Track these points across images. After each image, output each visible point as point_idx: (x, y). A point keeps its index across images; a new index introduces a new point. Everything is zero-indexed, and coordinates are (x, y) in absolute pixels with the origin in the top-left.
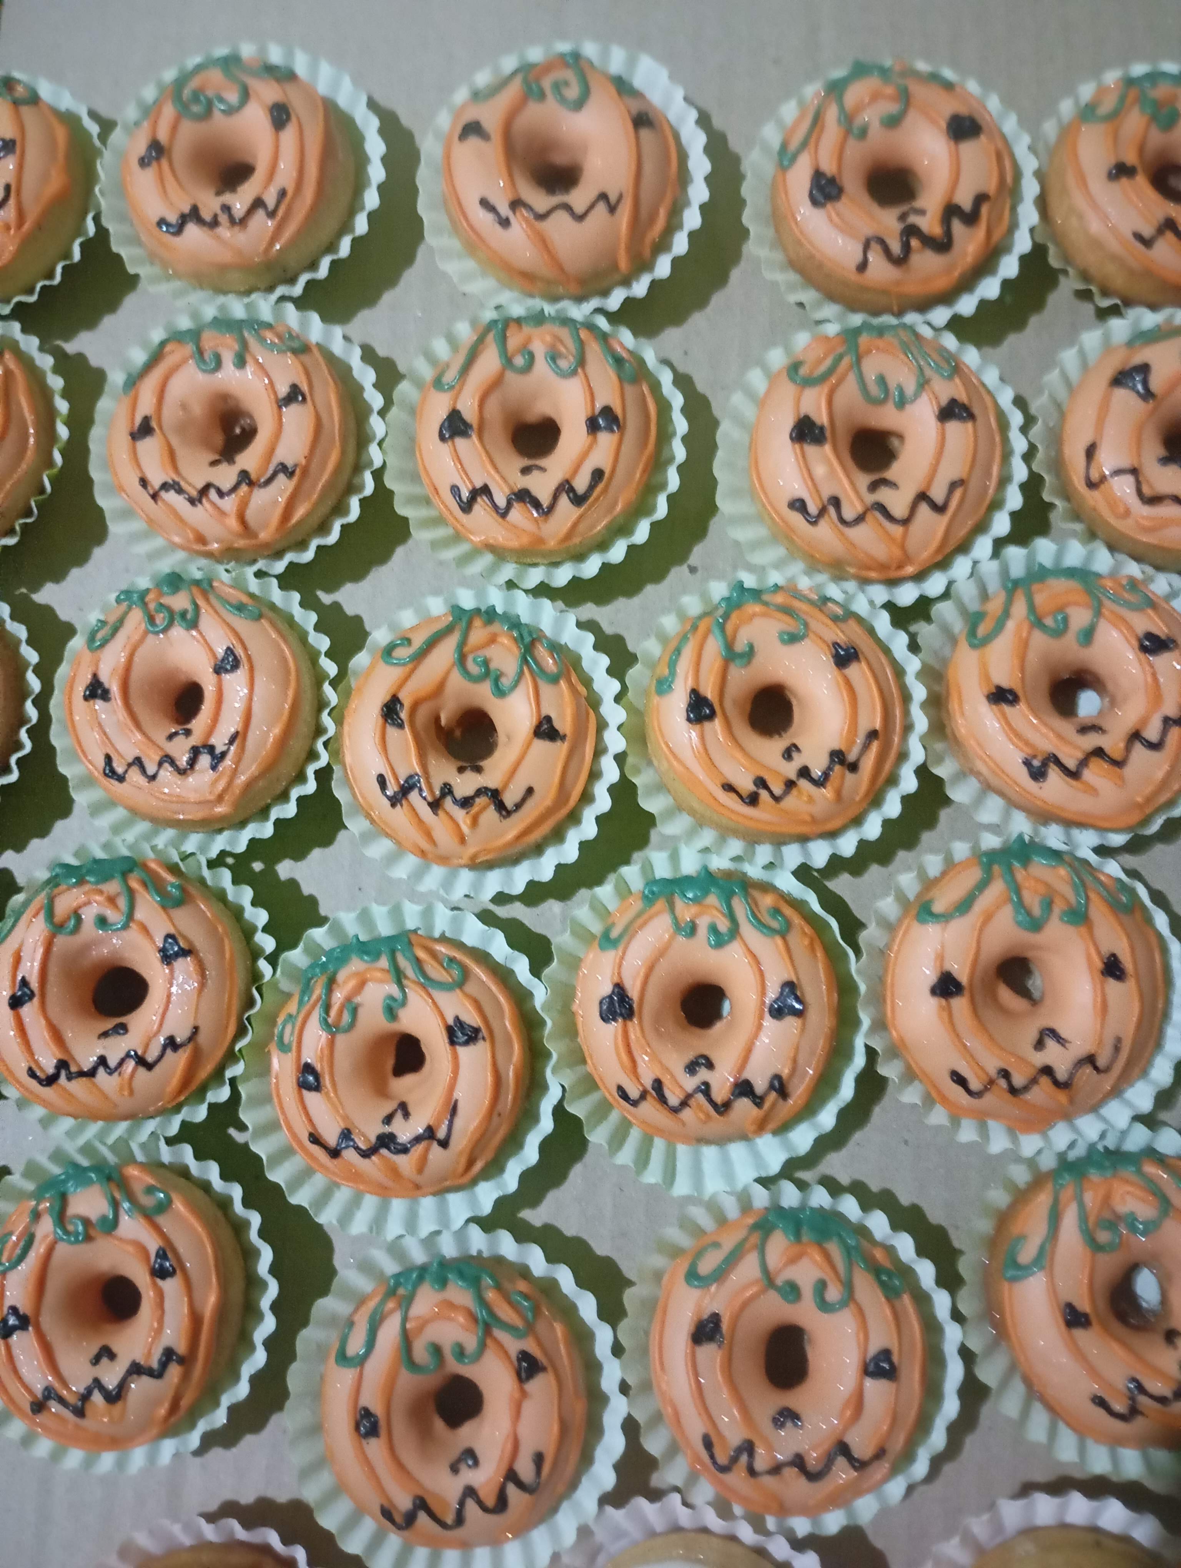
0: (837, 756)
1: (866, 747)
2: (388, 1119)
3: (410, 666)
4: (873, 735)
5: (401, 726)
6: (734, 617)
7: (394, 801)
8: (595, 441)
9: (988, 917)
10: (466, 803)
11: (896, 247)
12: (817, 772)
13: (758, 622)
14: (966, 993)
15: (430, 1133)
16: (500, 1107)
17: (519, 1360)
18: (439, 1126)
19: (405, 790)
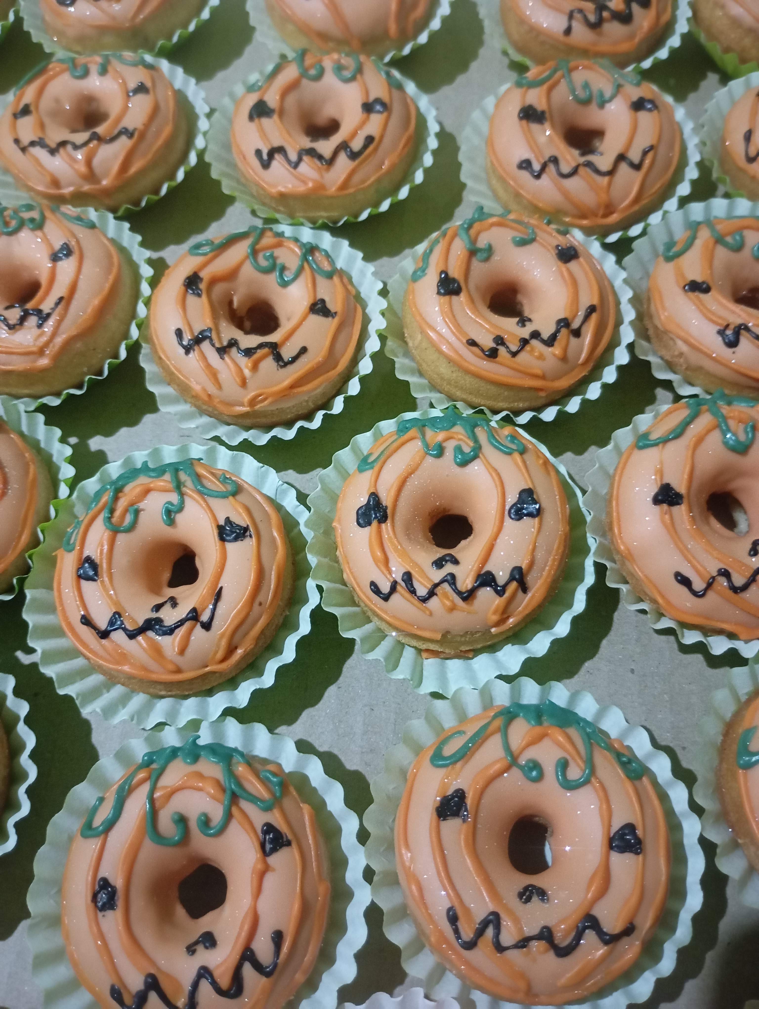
0: (564, 323)
1: (587, 317)
2: (158, 608)
3: (210, 255)
4: (592, 309)
5: (199, 295)
6: (476, 226)
7: (188, 350)
8: (368, 119)
9: (700, 440)
10: (248, 352)
11: (592, 18)
12: (545, 335)
13: (495, 230)
14: (685, 500)
15: (194, 615)
16: (260, 598)
17: (265, 833)
18: (204, 610)
19: (198, 341)
